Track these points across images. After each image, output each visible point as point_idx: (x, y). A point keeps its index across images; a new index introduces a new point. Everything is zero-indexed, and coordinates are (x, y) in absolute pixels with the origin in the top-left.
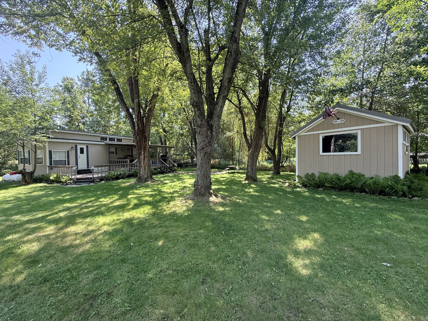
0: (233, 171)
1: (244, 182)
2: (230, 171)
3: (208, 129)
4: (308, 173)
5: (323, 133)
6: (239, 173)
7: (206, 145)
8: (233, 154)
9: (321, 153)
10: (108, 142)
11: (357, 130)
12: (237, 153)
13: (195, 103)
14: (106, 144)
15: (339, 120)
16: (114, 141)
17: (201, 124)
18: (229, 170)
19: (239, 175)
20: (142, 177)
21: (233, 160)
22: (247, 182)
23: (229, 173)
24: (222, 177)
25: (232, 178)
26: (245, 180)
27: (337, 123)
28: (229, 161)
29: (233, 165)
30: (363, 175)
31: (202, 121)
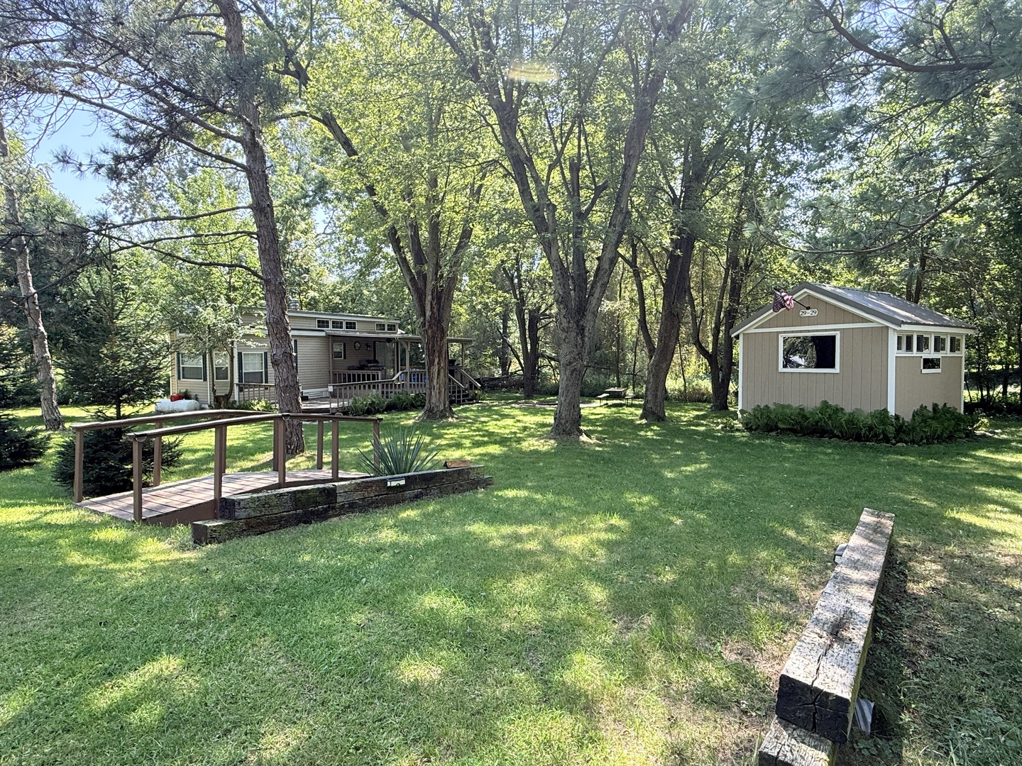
0: (618, 402)
1: (638, 422)
2: (610, 402)
3: (577, 334)
4: (758, 406)
5: (785, 332)
6: (632, 406)
7: (574, 358)
8: (619, 358)
9: (781, 369)
10: (330, 330)
11: (835, 330)
12: (630, 356)
13: (560, 299)
14: (328, 336)
15: (809, 311)
16: (341, 327)
17: (569, 328)
18: (607, 398)
19: (632, 409)
20: (436, 410)
21: (618, 373)
22: (644, 421)
23: (609, 407)
24: (592, 414)
25: (616, 415)
26: (641, 418)
27: (807, 315)
28: (607, 376)
29: (619, 386)
30: (842, 409)
31: (569, 322)
